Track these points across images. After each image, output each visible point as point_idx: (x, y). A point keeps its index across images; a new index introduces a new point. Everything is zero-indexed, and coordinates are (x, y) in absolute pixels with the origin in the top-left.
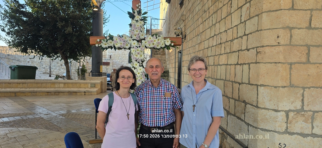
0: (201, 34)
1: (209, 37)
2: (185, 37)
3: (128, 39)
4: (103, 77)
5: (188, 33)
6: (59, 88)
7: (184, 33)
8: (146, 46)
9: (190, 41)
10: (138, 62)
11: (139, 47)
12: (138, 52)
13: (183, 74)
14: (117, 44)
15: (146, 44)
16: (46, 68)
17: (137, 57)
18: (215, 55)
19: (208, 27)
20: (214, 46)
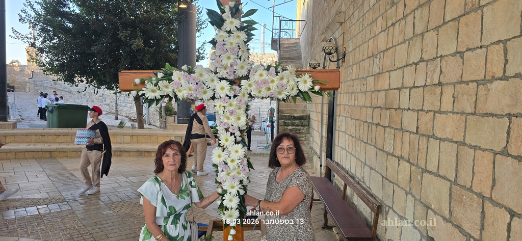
0: (382, 54)
1: (404, 64)
2: (344, 57)
3: (206, 77)
5: (350, 50)
6: (123, 143)
7: (341, 50)
8: (250, 94)
9: (355, 66)
10: (231, 134)
11: (235, 96)
12: (231, 108)
13: (339, 131)
14: (179, 91)
15: (252, 88)
16: (111, 105)
17: (230, 122)
18: (422, 110)
19: (401, 40)
20: (417, 87)
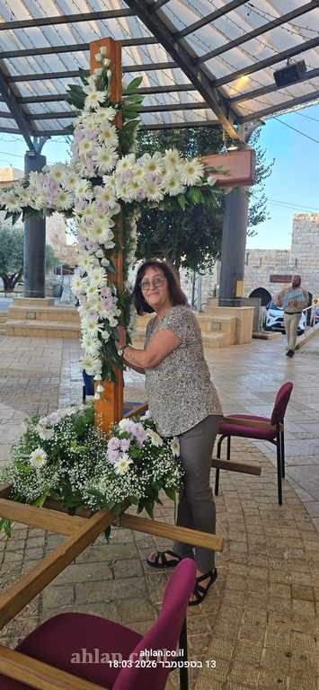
3: (63, 177)
4: (243, 308)
10: (92, 253)
11: (93, 200)
12: (89, 217)
15: (116, 187)
17: (87, 236)
